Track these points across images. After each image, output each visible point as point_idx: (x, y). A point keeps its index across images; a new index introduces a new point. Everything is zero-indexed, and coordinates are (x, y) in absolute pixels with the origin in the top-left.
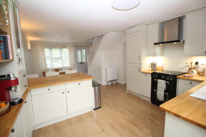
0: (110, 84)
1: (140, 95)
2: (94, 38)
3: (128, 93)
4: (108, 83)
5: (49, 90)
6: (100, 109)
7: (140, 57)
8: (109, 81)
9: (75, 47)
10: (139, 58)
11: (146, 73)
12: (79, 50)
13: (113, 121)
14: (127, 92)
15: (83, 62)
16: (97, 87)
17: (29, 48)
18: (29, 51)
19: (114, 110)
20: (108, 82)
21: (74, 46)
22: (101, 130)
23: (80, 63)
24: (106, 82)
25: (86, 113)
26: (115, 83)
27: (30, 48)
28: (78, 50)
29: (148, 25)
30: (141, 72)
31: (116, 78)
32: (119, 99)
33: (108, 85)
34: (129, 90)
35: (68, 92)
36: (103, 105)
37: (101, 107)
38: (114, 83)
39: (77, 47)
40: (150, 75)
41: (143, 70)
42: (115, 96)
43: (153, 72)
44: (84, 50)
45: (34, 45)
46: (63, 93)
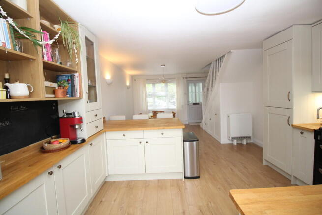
0: (235, 142)
1: (290, 176)
2: (211, 64)
3: (268, 166)
4: (232, 141)
5: (124, 135)
6: (197, 179)
7: (290, 95)
8: (233, 139)
9: (186, 79)
10: (288, 96)
11: (303, 130)
12: (193, 84)
13: (208, 205)
14: (265, 163)
15: (197, 102)
16: (195, 142)
17: (128, 83)
18: (128, 88)
19: (219, 189)
20: (230, 139)
21: (184, 78)
22: (181, 211)
23: (194, 104)
24: (229, 140)
25: (172, 180)
26: (247, 143)
27: (130, 83)
28: (190, 84)
29: (311, 24)
30: (292, 126)
31: (249, 134)
32: (239, 173)
33: (232, 145)
34: (269, 161)
35: (147, 142)
36: (205, 176)
37: (198, 177)
38: (245, 142)
39: (188, 79)
40: (312, 136)
41: (296, 122)
42: (235, 166)
43: (320, 128)
44: (201, 84)
45: (135, 80)
46: (140, 143)
